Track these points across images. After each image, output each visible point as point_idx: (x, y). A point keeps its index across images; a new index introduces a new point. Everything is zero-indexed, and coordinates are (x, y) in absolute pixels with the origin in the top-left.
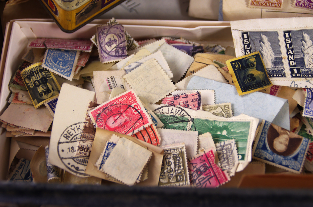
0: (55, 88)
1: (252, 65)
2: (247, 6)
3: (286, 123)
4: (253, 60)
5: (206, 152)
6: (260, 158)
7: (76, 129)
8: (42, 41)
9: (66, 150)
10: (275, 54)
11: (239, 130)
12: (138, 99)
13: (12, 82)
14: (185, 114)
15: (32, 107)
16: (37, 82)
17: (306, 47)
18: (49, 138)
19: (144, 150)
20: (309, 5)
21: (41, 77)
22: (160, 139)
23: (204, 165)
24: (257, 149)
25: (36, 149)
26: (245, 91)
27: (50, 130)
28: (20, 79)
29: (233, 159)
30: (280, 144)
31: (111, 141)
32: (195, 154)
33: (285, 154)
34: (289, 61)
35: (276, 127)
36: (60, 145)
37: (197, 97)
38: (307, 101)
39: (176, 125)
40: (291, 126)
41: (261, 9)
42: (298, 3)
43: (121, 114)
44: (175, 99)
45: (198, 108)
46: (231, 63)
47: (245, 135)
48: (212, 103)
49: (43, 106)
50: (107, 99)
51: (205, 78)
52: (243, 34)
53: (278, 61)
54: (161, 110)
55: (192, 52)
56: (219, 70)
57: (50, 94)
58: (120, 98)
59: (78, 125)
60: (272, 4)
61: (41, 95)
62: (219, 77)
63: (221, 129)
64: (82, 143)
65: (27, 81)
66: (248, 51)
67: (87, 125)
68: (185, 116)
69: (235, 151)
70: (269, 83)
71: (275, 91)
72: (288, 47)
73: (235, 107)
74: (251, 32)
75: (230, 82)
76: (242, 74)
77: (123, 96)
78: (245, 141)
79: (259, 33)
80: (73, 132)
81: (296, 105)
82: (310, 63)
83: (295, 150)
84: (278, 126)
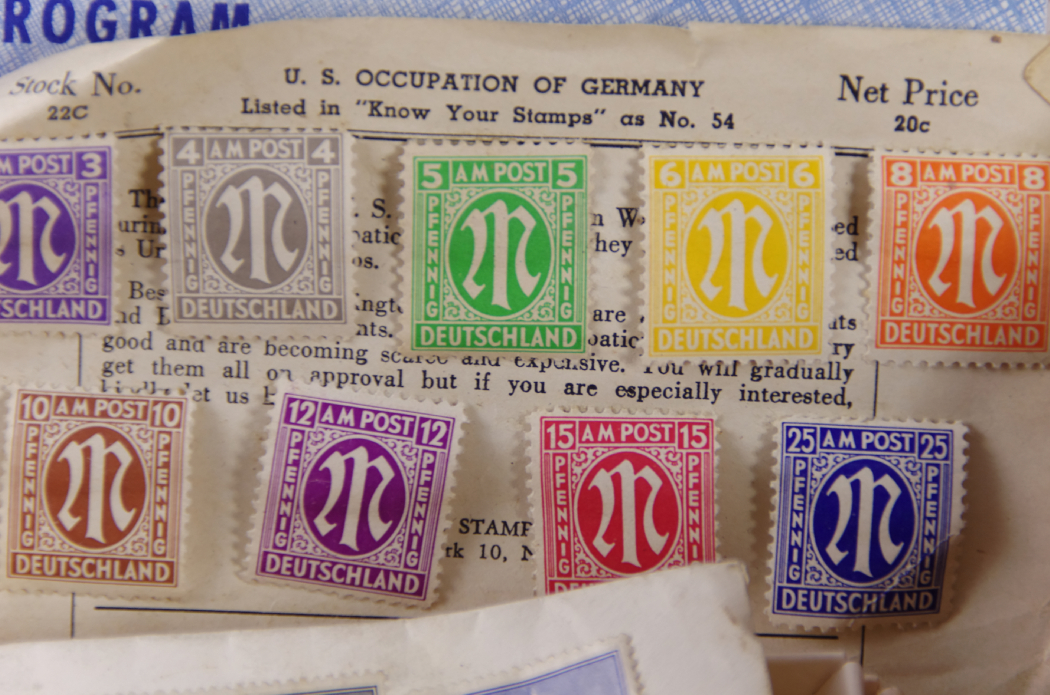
20: (334, 564)
41: (69, 598)
42: (270, 557)
60: (124, 564)
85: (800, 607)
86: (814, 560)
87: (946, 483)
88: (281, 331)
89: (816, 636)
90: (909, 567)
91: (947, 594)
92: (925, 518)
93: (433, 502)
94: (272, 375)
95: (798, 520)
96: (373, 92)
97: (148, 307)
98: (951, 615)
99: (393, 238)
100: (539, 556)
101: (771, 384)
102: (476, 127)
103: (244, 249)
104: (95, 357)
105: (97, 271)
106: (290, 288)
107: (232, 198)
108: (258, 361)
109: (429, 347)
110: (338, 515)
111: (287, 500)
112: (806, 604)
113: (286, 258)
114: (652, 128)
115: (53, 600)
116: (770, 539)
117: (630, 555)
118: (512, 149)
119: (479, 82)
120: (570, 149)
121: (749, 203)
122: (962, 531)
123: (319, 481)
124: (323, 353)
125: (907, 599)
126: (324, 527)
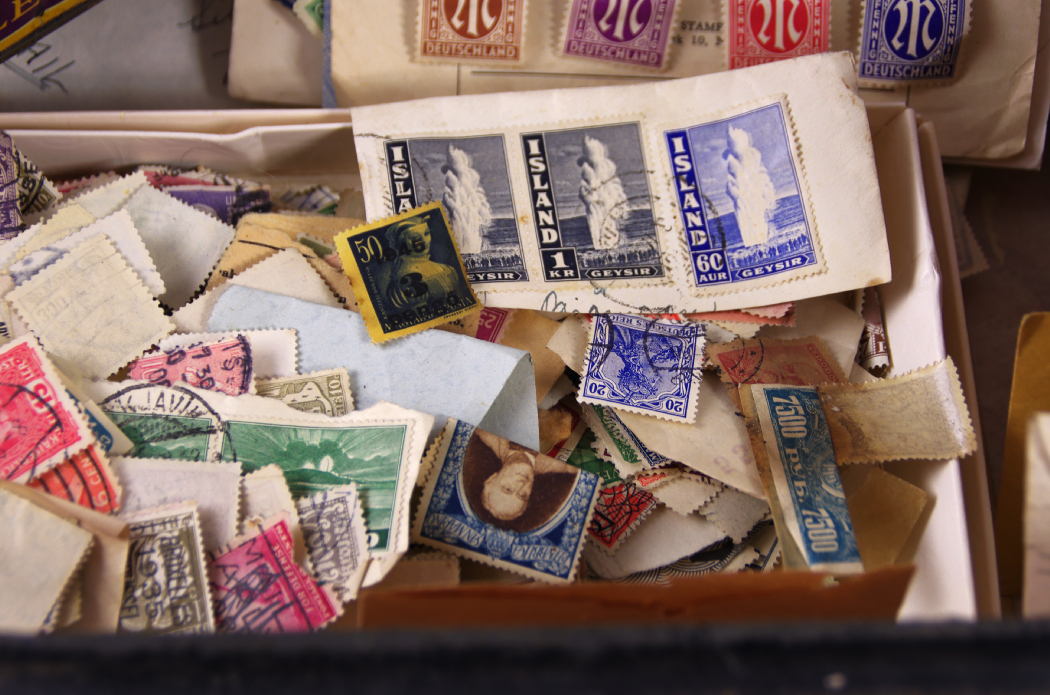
1: (418, 247)
2: (412, 60)
3: (528, 427)
4: (420, 228)
5: (267, 526)
6: (441, 539)
10: (495, 209)
11: (373, 453)
12: (47, 367)
14: (202, 408)
17: (595, 183)
19: (68, 527)
20: (609, 47)
22: (118, 491)
23: (261, 571)
24: (430, 511)
26: (394, 328)
29: (353, 547)
30: (506, 494)
32: (231, 536)
33: (519, 525)
34: (540, 227)
35: (491, 440)
37: (239, 352)
38: (594, 353)
39: (172, 446)
40: (543, 436)
41: (456, 68)
42: (573, 43)
44: (170, 362)
45: (244, 388)
46: (351, 240)
47: (389, 469)
48: (288, 370)
51: (267, 292)
52: (390, 147)
53: (502, 231)
54: (124, 398)
55: (230, 213)
56: (313, 266)
60: (489, 49)
62: (314, 286)
63: (316, 454)
66: (405, 203)
68: (203, 416)
69: (358, 522)
70: (472, 301)
71: (493, 326)
72: (538, 185)
73: (363, 380)
74: (416, 142)
75: (350, 302)
76: (386, 277)
78: (392, 486)
79: (443, 144)
81: (560, 370)
82: (605, 234)
83: (553, 510)
84: (494, 432)
85: (875, 73)
86: (884, 48)
87: (961, 4)
89: (883, 90)
90: (938, 52)
91: (958, 66)
92: (949, 24)
93: (668, 12)
95: (876, 24)
98: (959, 78)
100: (726, 43)
110: (613, 20)
111: (583, 11)
112: (879, 72)
116: (860, 35)
117: (779, 43)
122: (970, 32)
125: (936, 70)
126: (604, 26)
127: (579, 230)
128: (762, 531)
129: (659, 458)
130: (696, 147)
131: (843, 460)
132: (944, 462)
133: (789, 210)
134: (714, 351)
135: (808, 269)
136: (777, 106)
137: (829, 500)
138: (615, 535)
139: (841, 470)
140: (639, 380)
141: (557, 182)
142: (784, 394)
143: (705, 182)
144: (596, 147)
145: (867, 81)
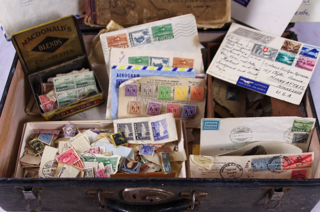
0: (43, 148)
1: (120, 136)
2: (128, 114)
3: (133, 158)
4: (121, 134)
5: (101, 169)
6: (122, 171)
7: (50, 163)
8: (39, 130)
9: (46, 171)
11: (114, 160)
12: (75, 151)
13: (26, 146)
14: (94, 156)
15: (33, 156)
16: (36, 146)
17: (142, 129)
18: (39, 167)
19: (77, 170)
21: (37, 144)
22: (83, 165)
23: (100, 175)
24: (121, 167)
25: (34, 172)
26: (118, 145)
27: (40, 164)
28: (29, 145)
29: (111, 171)
30: (130, 165)
31: (64, 167)
32: (97, 170)
33: (131, 169)
34: (135, 134)
35: (128, 159)
36: (44, 169)
37: (98, 149)
38: (141, 149)
39: (90, 160)
40: (135, 159)
43: (68, 157)
44: (90, 150)
45: (99, 153)
47: (116, 162)
48: (104, 151)
49: (38, 155)
50: (63, 152)
51: (102, 142)
52: (118, 124)
54: (84, 155)
55: (98, 133)
56: (108, 139)
57: (41, 150)
58: (68, 151)
59: (51, 162)
60: (137, 113)
61: (37, 151)
62: (108, 141)
63: (107, 161)
64: (52, 168)
65: (32, 146)
66: (119, 131)
67: (55, 161)
69: (112, 169)
70: (127, 142)
71: (130, 146)
72: (135, 129)
73: (113, 152)
74: (121, 124)
75: (112, 143)
77: (69, 150)
78: (116, 164)
80: (49, 164)
81: (137, 151)
82: (143, 135)
83: (135, 167)
84: (129, 158)
86: (185, 115)
87: (195, 110)
88: (149, 97)
92: (193, 112)
93: (159, 110)
94: (148, 100)
95: (184, 112)
96: (156, 81)
97: (140, 96)
99: (157, 91)
101: (183, 102)
102: (163, 84)
103: (147, 92)
104: (136, 99)
105: (136, 93)
106: (150, 95)
107: (146, 88)
108: (147, 99)
109: (159, 99)
111: (149, 109)
113: (149, 92)
114: (175, 84)
115: (132, 115)
116: (182, 113)
118: (166, 86)
119: (163, 81)
120: (170, 86)
121: (182, 90)
122: (196, 113)
123: (151, 108)
124: (152, 99)
125: (192, 117)
126: (151, 111)
127: (140, 134)
128: (161, 170)
129: (149, 161)
130: (155, 124)
131: (171, 161)
132: (183, 161)
133: (166, 132)
134: (156, 148)
135: (168, 139)
136: (164, 119)
137: (168, 165)
138: (143, 170)
139: (171, 163)
140: (146, 152)
141: (138, 129)
142: (164, 153)
143: (156, 128)
144: (143, 124)
145: (175, 116)
